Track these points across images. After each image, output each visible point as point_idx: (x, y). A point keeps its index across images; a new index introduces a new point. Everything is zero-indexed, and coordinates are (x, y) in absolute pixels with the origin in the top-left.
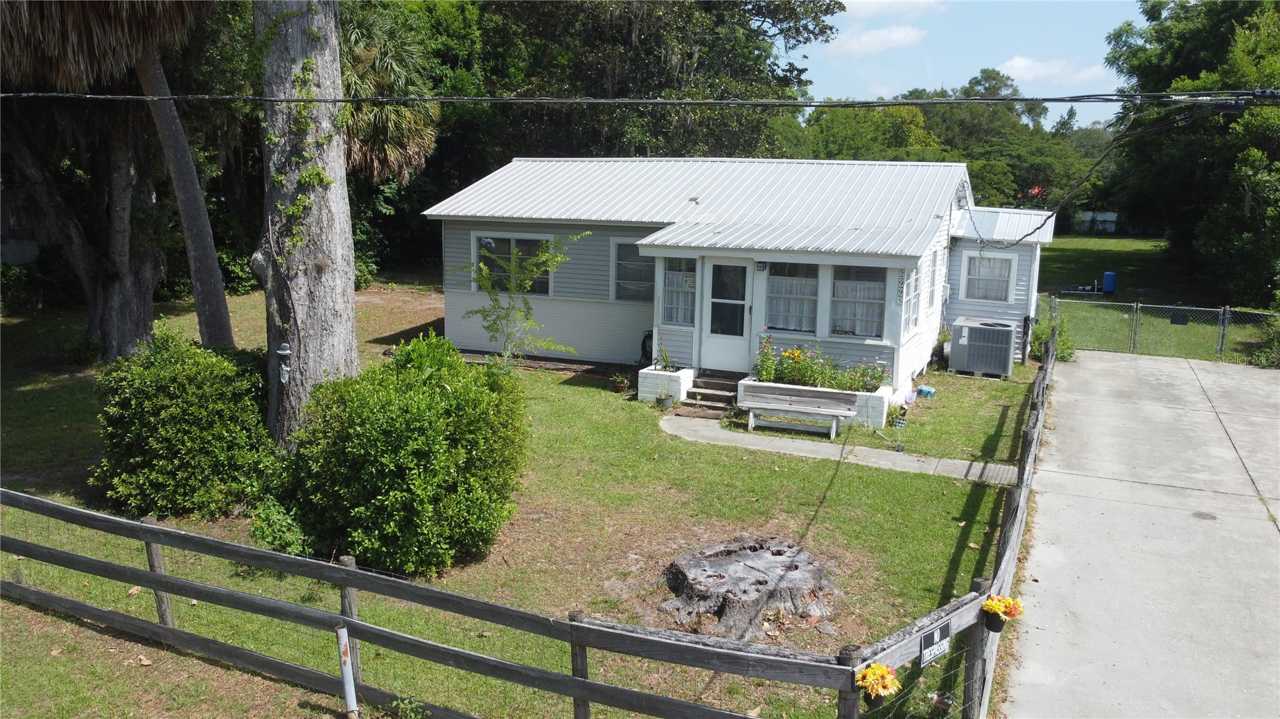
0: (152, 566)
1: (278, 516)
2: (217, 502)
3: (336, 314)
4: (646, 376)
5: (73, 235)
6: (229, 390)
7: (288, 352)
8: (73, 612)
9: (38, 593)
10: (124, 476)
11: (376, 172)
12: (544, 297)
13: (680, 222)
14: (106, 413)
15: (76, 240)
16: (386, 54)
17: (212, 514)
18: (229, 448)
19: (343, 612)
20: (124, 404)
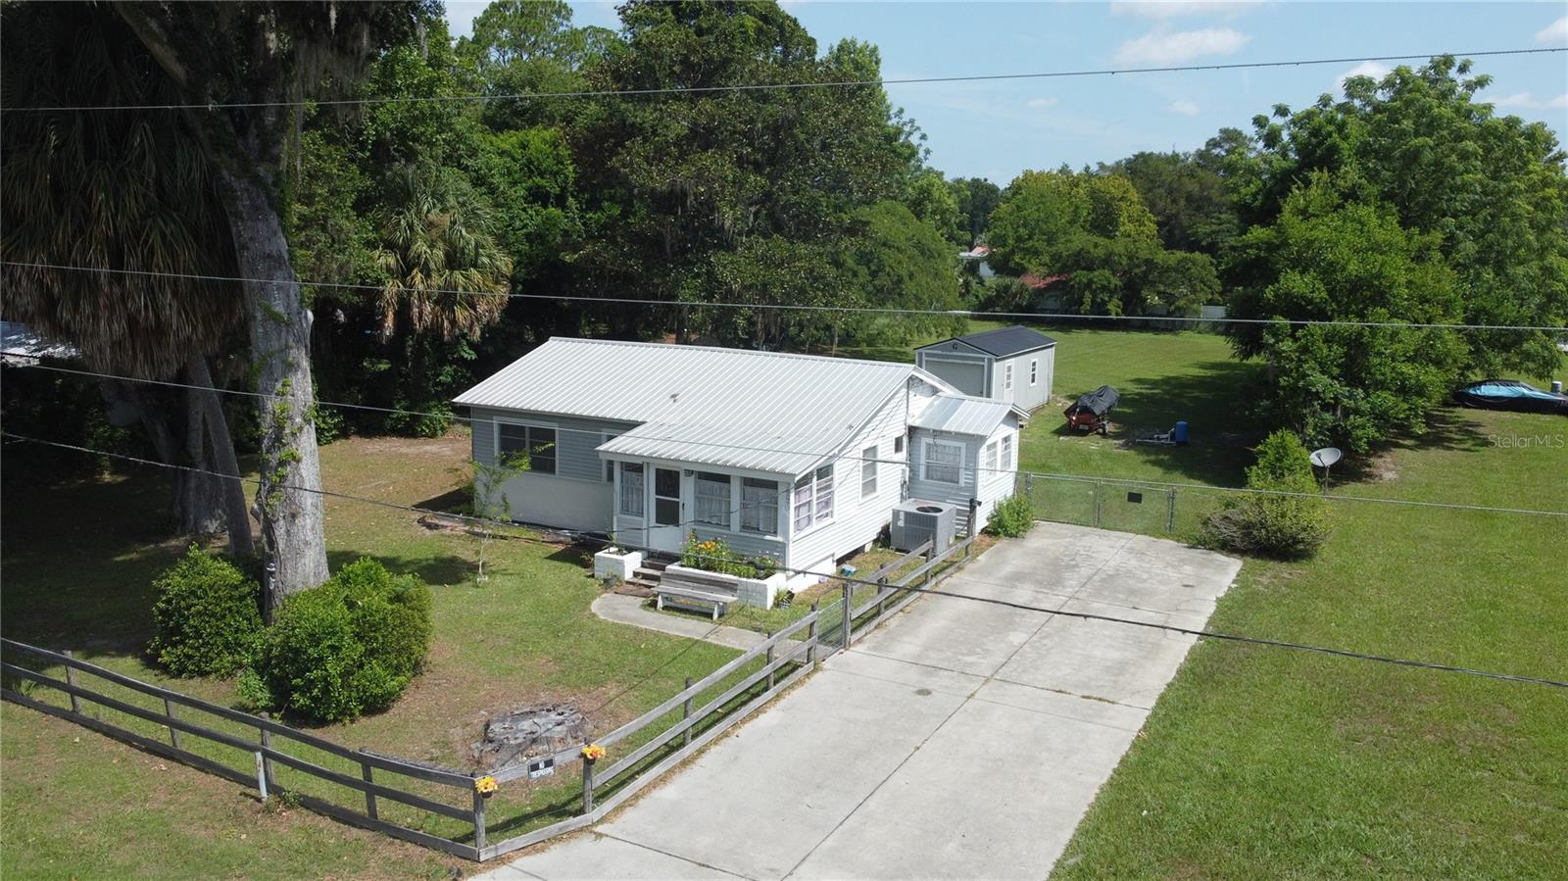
0: (168, 713)
1: (254, 681)
2: (225, 668)
3: (307, 543)
4: (600, 557)
5: (159, 431)
6: (236, 593)
7: (274, 569)
8: (127, 739)
9: (107, 726)
10: (169, 649)
11: (446, 332)
12: (551, 476)
13: (651, 421)
14: (157, 607)
15: (162, 435)
16: (455, 223)
17: (223, 676)
18: (236, 632)
19: (263, 743)
20: (169, 602)
